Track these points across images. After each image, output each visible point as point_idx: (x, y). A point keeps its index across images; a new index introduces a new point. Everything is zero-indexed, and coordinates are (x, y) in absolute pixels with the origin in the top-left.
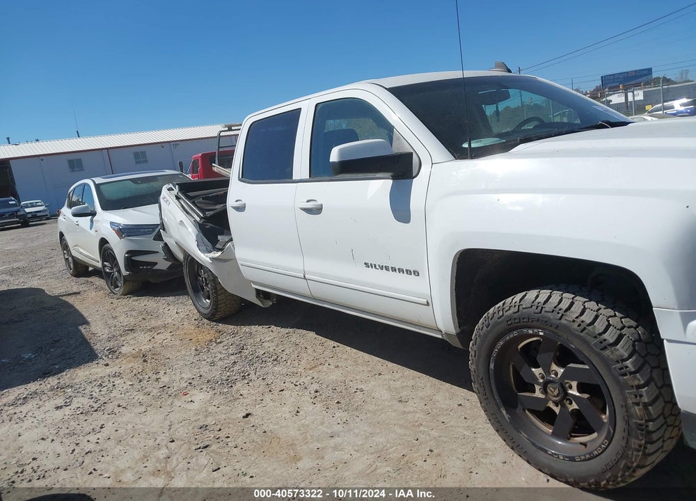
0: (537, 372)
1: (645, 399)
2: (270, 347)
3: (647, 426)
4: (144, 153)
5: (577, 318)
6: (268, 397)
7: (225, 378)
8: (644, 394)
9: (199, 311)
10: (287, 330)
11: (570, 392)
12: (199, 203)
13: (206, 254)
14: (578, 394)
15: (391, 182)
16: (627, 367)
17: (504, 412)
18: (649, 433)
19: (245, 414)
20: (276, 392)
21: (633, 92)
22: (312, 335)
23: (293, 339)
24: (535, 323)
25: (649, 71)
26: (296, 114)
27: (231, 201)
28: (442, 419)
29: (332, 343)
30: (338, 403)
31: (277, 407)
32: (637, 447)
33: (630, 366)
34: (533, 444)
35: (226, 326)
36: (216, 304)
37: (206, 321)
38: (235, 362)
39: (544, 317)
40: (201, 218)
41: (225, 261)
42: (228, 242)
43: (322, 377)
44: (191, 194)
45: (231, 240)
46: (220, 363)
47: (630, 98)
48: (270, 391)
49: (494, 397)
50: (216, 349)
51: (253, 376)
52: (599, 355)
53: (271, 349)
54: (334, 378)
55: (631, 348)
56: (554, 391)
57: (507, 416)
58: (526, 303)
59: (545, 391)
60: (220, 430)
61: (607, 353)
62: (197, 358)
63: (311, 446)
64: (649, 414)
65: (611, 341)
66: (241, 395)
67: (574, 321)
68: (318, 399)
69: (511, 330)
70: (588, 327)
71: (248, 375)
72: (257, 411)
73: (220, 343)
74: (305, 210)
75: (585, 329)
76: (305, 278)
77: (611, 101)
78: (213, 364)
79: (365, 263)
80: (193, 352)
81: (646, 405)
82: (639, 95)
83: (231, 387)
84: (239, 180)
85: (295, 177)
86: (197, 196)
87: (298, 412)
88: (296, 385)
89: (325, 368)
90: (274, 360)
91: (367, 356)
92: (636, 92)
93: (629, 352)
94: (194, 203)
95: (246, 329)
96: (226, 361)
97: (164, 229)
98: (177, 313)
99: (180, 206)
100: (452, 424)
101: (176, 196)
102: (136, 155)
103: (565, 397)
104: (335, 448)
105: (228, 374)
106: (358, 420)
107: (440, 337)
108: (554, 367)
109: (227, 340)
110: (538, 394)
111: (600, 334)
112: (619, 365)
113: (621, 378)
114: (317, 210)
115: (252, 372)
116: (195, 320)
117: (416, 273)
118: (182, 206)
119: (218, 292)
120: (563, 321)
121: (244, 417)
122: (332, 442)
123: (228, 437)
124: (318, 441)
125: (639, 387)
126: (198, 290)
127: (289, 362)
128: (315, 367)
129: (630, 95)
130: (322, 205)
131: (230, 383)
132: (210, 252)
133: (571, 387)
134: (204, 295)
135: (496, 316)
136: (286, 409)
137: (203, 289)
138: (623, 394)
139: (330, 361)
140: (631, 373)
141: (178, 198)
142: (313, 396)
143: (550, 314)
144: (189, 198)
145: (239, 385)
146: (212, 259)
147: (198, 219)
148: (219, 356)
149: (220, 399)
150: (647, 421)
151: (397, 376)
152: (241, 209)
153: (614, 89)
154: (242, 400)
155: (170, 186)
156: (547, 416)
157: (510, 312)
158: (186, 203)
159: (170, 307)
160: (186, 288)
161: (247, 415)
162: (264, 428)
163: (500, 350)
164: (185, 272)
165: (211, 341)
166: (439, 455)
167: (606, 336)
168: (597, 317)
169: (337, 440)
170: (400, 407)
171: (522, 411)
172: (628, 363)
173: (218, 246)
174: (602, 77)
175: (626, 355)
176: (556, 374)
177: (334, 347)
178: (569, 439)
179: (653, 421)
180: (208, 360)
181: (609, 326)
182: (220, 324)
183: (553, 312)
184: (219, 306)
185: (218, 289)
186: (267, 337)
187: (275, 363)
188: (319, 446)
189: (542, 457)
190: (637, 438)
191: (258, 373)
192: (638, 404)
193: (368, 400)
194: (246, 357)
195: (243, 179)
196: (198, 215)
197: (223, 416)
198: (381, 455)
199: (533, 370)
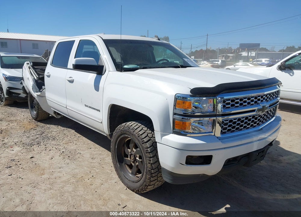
0: (129, 150)
1: (152, 162)
2: (54, 134)
3: (151, 171)
4: (37, 45)
5: (138, 132)
6: (44, 152)
7: (30, 143)
8: (151, 160)
9: (32, 116)
10: (64, 128)
11: (137, 158)
12: (38, 71)
13: (35, 93)
14: (138, 159)
15: (96, 75)
16: (148, 150)
17: (118, 164)
18: (152, 173)
19: (31, 157)
20: (47, 151)
21: (251, 52)
22: (73, 131)
23: (64, 132)
24: (128, 133)
25: (259, 45)
26: (73, 42)
27: (46, 73)
28: (103, 166)
29: (79, 135)
30: (69, 157)
31: (45, 156)
32: (148, 178)
33: (149, 150)
34: (125, 176)
35: (41, 123)
36: (38, 114)
37: (34, 120)
38: (37, 138)
39: (130, 131)
40: (37, 78)
41: (42, 97)
42: (44, 89)
43: (68, 147)
44: (36, 67)
45: (45, 89)
46: (32, 137)
47: (249, 55)
48: (46, 150)
49: (116, 158)
50: (33, 132)
51: (42, 144)
52: (141, 145)
53: (54, 135)
54: (72, 148)
55: (151, 144)
56: (132, 158)
57: (119, 166)
58: (126, 126)
59: (130, 158)
60: (19, 162)
61: (143, 145)
62: (23, 134)
63: (51, 170)
64: (152, 167)
65: (145, 141)
66: (34, 150)
67: (137, 133)
68: (62, 155)
69: (121, 135)
70: (140, 136)
71: (40, 143)
72: (37, 157)
73: (36, 130)
74: (68, 81)
75: (139, 136)
76: (66, 108)
77: (242, 54)
78: (28, 137)
79: (85, 105)
80: (23, 132)
81: (152, 164)
82: (253, 54)
83: (31, 146)
84: (50, 64)
85: (68, 67)
86: (38, 68)
87: (52, 158)
88: (56, 149)
89: (71, 144)
90: (53, 139)
91: (89, 141)
92: (252, 53)
93: (150, 145)
94: (36, 71)
95: (48, 126)
96: (34, 137)
97: (23, 80)
98: (23, 116)
99: (29, 72)
100: (106, 168)
101: (29, 67)
102: (34, 45)
103: (135, 160)
104: (59, 172)
105: (33, 142)
106: (73, 163)
107: (106, 135)
108: (134, 149)
109: (39, 129)
110: (129, 159)
111: (143, 138)
112: (146, 150)
113: (146, 154)
114: (71, 82)
115: (42, 142)
116: (29, 119)
117: (99, 111)
118: (31, 72)
119: (39, 109)
120: (134, 133)
121: (30, 158)
122: (59, 170)
123: (20, 164)
124: (54, 169)
125: (150, 157)
126: (32, 107)
127: (59, 140)
128: (67, 143)
129: (250, 53)
130: (74, 80)
131: (31, 145)
132: (37, 92)
133: (137, 157)
134: (35, 110)
135: (119, 129)
136: (48, 157)
137: (35, 107)
138: (146, 159)
139: (74, 142)
140: (149, 153)
141: (29, 68)
142: (61, 153)
143: (131, 130)
144: (34, 68)
145: (35, 146)
146: (37, 95)
147: (36, 78)
148: (33, 135)
149: (25, 150)
150: (151, 169)
151: (97, 149)
152: (49, 76)
153: (244, 50)
154: (33, 152)
155: (28, 62)
156: (131, 167)
157: (122, 128)
158: (32, 71)
159: (22, 113)
160: (28, 106)
161: (32, 157)
162: (36, 162)
163: (119, 141)
164: (28, 99)
165: (32, 129)
166: (95, 178)
167: (144, 139)
168: (145, 132)
169: (61, 169)
170: (91, 160)
171: (124, 165)
172: (148, 149)
173: (41, 90)
174: (240, 44)
175: (149, 146)
176: (134, 152)
177: (79, 137)
178: (135, 175)
179: (153, 169)
180: (27, 136)
181: (147, 136)
182: (39, 123)
183: (132, 129)
184: (39, 115)
185: (39, 108)
186: (54, 129)
187: (53, 140)
188: (54, 171)
189: (126, 181)
190: (149, 175)
191: (44, 143)
192: (149, 163)
193: (81, 157)
194: (43, 136)
195: (52, 64)
196: (36, 76)
197: (23, 157)
198: (74, 176)
199: (128, 149)
